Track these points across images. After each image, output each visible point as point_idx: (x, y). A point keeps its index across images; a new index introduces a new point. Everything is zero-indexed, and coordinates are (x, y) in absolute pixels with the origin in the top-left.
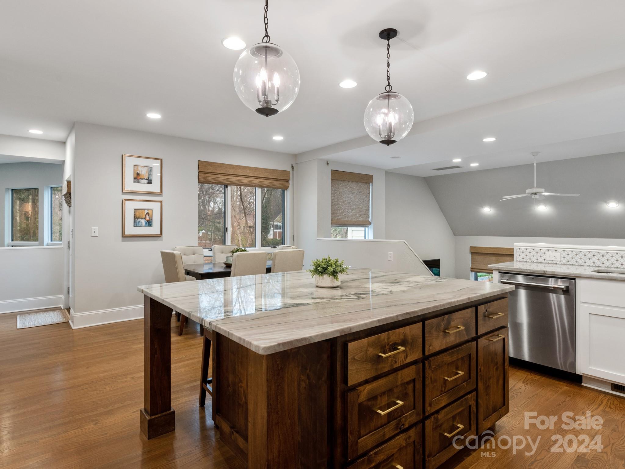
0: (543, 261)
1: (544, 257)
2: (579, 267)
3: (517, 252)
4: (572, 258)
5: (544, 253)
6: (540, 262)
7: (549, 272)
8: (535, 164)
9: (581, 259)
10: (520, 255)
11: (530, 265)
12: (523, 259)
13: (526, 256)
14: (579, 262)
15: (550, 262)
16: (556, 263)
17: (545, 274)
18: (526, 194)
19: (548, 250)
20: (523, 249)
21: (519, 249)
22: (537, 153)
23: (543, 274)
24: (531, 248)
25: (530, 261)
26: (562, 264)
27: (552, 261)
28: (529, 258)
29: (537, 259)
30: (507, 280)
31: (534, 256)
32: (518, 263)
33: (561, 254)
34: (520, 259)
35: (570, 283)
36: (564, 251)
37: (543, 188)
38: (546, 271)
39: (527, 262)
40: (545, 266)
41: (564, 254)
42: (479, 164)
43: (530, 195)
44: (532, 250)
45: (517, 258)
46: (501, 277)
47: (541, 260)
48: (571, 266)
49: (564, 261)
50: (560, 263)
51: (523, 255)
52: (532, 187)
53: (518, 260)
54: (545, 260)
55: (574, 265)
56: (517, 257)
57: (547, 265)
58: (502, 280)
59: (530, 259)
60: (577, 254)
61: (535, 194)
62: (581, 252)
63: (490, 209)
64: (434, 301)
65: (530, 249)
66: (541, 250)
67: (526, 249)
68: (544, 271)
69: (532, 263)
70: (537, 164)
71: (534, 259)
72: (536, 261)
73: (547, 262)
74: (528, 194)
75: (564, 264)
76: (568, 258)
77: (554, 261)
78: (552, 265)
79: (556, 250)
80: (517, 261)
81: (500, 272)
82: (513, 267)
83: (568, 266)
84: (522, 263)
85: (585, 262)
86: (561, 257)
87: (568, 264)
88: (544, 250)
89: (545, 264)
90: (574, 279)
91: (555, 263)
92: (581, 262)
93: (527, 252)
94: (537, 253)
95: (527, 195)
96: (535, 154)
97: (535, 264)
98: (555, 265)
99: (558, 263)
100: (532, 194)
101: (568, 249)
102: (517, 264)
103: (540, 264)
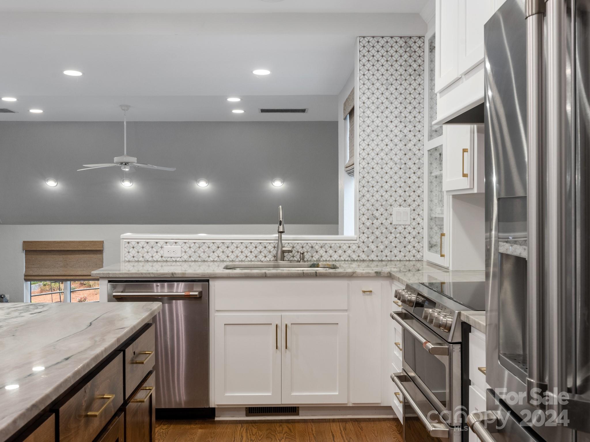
0: (160, 259)
1: (161, 252)
2: (203, 263)
3: (125, 247)
4: (195, 252)
5: (162, 247)
6: (156, 260)
7: (178, 274)
8: (125, 124)
9: (204, 252)
10: (129, 252)
11: (143, 266)
12: (134, 257)
13: (138, 252)
14: (202, 257)
15: (169, 259)
16: (176, 261)
17: (174, 277)
18: (114, 163)
19: (166, 243)
20: (133, 243)
21: (128, 243)
22: (128, 107)
23: (171, 277)
24: (145, 241)
25: (143, 260)
26: (183, 261)
27: (171, 257)
28: (142, 255)
29: (152, 257)
30: (122, 292)
31: (148, 252)
32: (127, 264)
33: (181, 247)
34: (129, 257)
35: (203, 287)
36: (185, 243)
37: (135, 157)
38: (175, 273)
39: (138, 261)
40: (162, 266)
41: (186, 247)
42: (44, 111)
43: (119, 165)
44: (146, 244)
45: (125, 257)
46: (113, 289)
47: (157, 257)
48: (193, 263)
49: (186, 257)
50: (181, 260)
51: (133, 252)
52: (121, 154)
53: (127, 260)
54: (162, 257)
55: (197, 261)
56: (126, 255)
57: (165, 264)
58: (114, 294)
59: (143, 257)
60: (200, 246)
61: (126, 164)
62: (204, 243)
63: (56, 183)
64: (67, 359)
65: (142, 243)
66: (157, 243)
67: (138, 243)
68: (172, 274)
69: (146, 263)
70: (127, 122)
71: (148, 257)
72: (150, 259)
73: (165, 260)
74: (117, 163)
75: (185, 261)
76: (190, 252)
77: (174, 257)
78: (171, 263)
79: (176, 243)
80: (125, 261)
81: (109, 281)
82: (120, 271)
83: (190, 263)
84: (132, 264)
85: (209, 257)
86: (181, 252)
87: (190, 260)
88: (161, 242)
89: (162, 263)
90: (208, 281)
91: (174, 259)
92: (204, 256)
93: (138, 247)
94: (152, 247)
95: (116, 165)
96: (126, 107)
97: (150, 264)
98: (174, 263)
99: (178, 259)
100: (122, 163)
101: (189, 241)
102: (125, 266)
103: (155, 263)
